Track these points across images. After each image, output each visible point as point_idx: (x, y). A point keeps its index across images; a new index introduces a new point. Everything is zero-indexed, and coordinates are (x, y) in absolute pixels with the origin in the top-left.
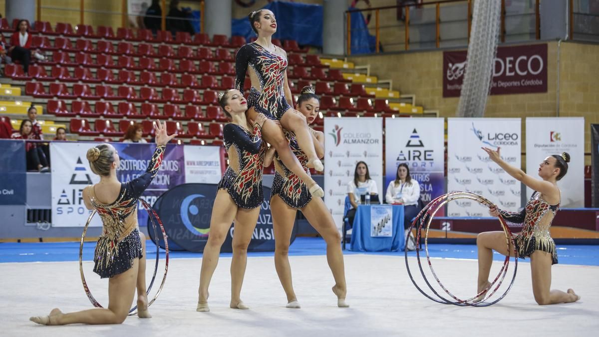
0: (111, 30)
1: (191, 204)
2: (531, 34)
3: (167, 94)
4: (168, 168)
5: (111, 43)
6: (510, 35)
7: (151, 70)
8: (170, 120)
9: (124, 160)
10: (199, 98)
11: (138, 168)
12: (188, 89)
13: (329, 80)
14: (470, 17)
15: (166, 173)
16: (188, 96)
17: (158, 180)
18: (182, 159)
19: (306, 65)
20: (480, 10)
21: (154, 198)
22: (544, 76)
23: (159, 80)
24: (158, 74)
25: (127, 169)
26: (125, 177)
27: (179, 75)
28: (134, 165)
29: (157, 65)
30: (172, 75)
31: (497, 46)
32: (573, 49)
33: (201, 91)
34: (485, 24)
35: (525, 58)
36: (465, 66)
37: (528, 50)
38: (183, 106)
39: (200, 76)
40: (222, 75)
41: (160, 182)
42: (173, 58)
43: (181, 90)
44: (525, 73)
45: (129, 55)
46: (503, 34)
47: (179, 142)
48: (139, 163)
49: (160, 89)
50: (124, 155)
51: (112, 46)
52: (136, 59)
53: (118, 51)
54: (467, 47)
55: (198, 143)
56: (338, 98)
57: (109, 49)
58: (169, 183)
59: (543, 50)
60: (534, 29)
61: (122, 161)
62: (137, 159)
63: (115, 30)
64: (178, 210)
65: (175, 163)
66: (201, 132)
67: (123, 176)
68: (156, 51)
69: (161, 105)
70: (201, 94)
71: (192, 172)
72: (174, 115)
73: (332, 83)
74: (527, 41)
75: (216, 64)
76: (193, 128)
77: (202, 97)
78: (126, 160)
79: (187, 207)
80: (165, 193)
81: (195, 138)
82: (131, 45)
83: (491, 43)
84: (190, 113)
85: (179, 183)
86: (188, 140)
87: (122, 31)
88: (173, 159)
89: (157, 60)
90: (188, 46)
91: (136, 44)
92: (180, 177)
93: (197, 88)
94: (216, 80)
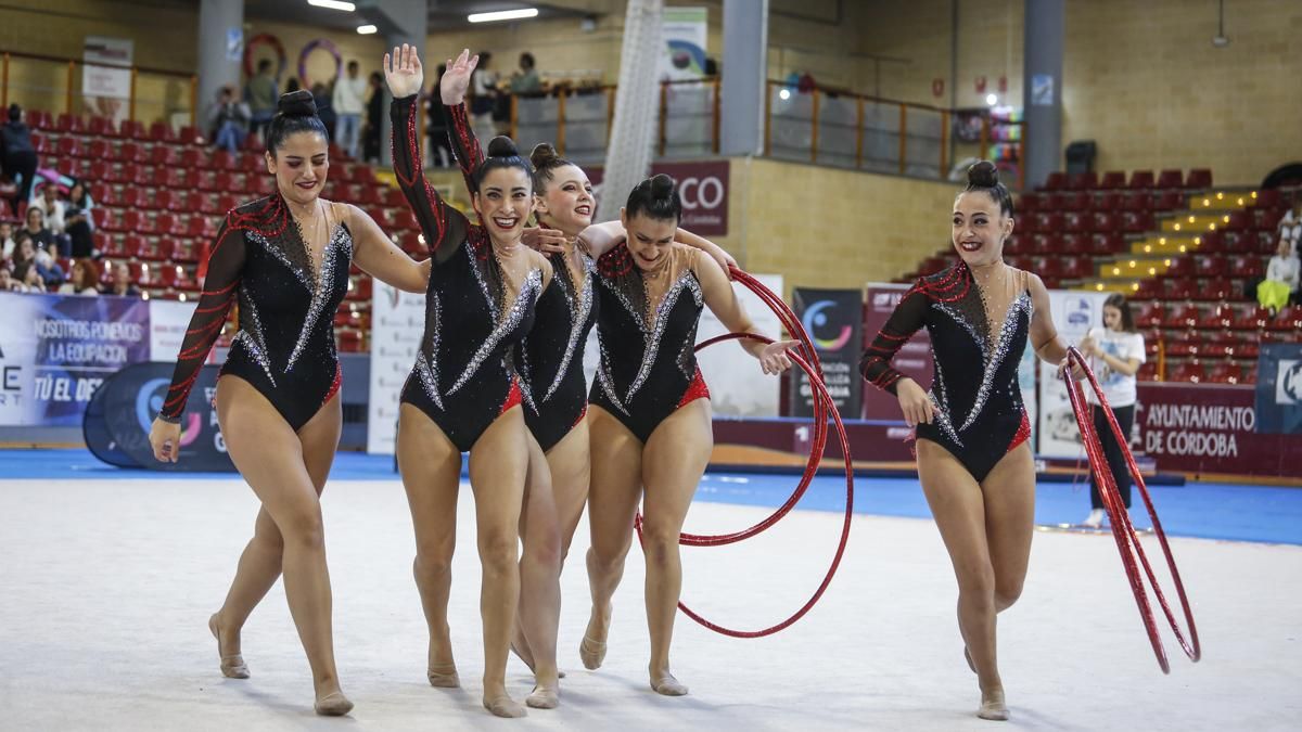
0: (48, 118)
1: (155, 393)
2: (705, 145)
3: (131, 220)
4: (124, 335)
5: (47, 137)
6: (675, 146)
7: (107, 181)
8: (133, 260)
9: (55, 319)
10: (181, 227)
11: (76, 335)
12: (165, 212)
13: (388, 206)
14: (611, 114)
15: (122, 343)
16: (165, 223)
17: (108, 353)
18: (146, 323)
19: (353, 182)
20: (627, 103)
21: (99, 382)
22: (722, 210)
23: (119, 197)
24: (119, 188)
25: (60, 336)
26: (56, 347)
27: (151, 191)
28: (71, 330)
29: (118, 175)
30: (140, 190)
31: (651, 161)
32: (770, 169)
33: (185, 217)
34: (633, 126)
35: (693, 181)
36: (602, 190)
37: (700, 170)
38: (154, 239)
39: (183, 194)
40: (218, 191)
41: (112, 359)
42: (145, 163)
43: (153, 214)
44: (692, 206)
45: (75, 156)
46: (662, 143)
47: (145, 296)
48: (79, 327)
49: (119, 211)
50: (54, 314)
51: (48, 142)
52: (86, 163)
53: (58, 149)
54: (604, 161)
55: (175, 298)
56: (401, 234)
57: (44, 147)
58: (125, 359)
59: (722, 171)
60: (710, 139)
61: (52, 322)
62: (76, 319)
63: (55, 118)
64: (132, 403)
65: (136, 328)
66: (181, 280)
67: (52, 347)
68: (117, 152)
69: (120, 237)
70: (184, 221)
71: (162, 343)
72: (141, 252)
73: (393, 211)
74: (699, 155)
75: (211, 174)
76: (169, 274)
77: (185, 226)
78: (59, 322)
79: (148, 397)
80: (114, 374)
81: (170, 291)
82: (79, 142)
83: (642, 157)
84: (166, 250)
85: (141, 359)
86: (159, 293)
87: (66, 120)
88: (132, 320)
89: (118, 166)
90: (168, 147)
91: (87, 139)
92: (143, 352)
93: (179, 211)
94: (210, 199)
